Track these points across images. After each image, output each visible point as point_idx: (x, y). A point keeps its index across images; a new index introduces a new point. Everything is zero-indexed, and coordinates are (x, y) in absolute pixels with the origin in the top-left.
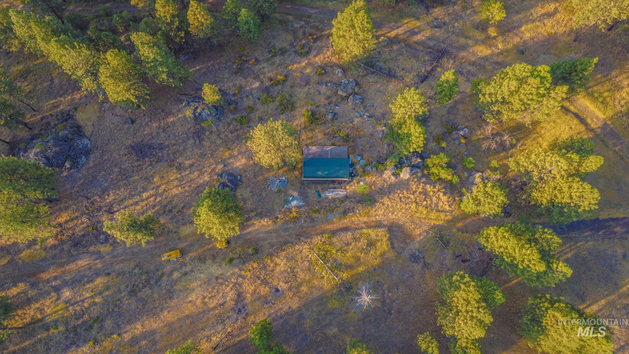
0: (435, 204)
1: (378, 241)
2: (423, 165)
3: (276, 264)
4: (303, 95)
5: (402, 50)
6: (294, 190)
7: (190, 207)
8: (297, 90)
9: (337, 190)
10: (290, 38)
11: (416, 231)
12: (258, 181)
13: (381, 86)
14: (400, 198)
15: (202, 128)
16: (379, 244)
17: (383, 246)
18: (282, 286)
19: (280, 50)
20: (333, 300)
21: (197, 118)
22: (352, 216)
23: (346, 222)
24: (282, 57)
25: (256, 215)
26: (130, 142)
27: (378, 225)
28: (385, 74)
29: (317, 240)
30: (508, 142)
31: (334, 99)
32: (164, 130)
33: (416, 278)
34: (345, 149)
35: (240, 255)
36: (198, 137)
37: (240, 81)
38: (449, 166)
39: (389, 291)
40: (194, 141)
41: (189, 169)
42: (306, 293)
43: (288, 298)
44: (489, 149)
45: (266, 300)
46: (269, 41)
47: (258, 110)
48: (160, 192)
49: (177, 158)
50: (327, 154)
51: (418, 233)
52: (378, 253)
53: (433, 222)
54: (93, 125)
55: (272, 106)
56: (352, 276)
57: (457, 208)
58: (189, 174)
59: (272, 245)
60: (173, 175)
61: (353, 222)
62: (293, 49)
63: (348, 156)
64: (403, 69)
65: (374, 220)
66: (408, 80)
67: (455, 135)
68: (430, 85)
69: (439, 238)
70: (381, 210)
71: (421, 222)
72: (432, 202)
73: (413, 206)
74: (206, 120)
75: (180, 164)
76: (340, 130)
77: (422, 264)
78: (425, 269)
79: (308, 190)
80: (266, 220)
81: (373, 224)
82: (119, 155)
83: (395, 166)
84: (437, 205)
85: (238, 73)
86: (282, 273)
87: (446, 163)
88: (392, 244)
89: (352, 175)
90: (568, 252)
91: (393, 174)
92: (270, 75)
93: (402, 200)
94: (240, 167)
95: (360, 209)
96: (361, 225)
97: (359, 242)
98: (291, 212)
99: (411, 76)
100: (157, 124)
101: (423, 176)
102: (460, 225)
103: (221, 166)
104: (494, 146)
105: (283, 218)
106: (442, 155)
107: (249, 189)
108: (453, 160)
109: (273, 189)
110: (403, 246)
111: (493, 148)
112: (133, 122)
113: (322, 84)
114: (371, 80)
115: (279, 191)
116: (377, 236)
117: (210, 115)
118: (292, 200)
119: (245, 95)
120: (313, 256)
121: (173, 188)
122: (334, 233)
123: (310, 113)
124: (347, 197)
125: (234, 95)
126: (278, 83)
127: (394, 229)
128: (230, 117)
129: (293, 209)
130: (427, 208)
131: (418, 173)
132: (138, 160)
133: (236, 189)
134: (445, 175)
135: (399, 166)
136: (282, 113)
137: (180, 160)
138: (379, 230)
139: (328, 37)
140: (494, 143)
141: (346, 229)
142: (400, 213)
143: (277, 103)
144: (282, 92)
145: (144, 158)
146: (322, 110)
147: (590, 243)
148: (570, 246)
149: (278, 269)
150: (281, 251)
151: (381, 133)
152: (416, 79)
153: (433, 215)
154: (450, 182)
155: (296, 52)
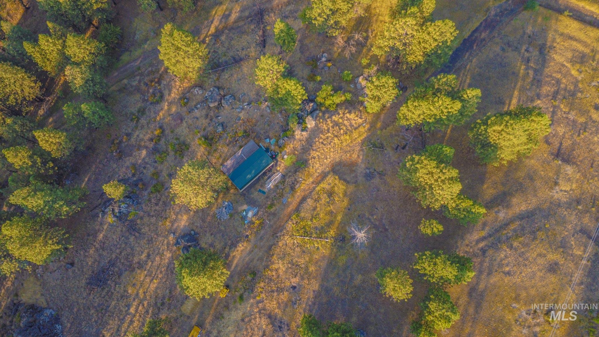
0: (350, 125)
1: (334, 187)
2: (317, 105)
3: (276, 270)
4: (186, 131)
5: (230, 35)
6: (242, 204)
7: (175, 288)
8: (178, 130)
9: (272, 177)
10: (138, 96)
11: (353, 156)
12: (209, 222)
13: (237, 75)
14: (322, 143)
15: (131, 221)
16: (336, 188)
17: (340, 187)
18: (295, 281)
19: (139, 111)
20: (339, 258)
21: (121, 217)
22: (299, 186)
23: (299, 194)
24: (145, 116)
25: (230, 249)
26: (84, 281)
27: (324, 176)
28: (233, 63)
29: (290, 226)
30: (361, 39)
31: (212, 114)
32: (103, 249)
33: (382, 189)
34: (251, 143)
35: (244, 288)
36: (134, 230)
37: (128, 161)
38: (336, 90)
39: (372, 215)
40: (134, 237)
41: (149, 260)
42: (316, 270)
43: (306, 286)
44: (352, 54)
45: (293, 302)
46: (124, 113)
47: (161, 171)
48: (142, 297)
49: (132, 261)
50: (242, 158)
51: (356, 156)
52: (341, 195)
53: (359, 140)
54: (42, 295)
55: (170, 158)
56: (338, 228)
57: (367, 115)
58: (152, 263)
59: (261, 259)
60: (141, 276)
61: (304, 190)
62: (148, 104)
63: (259, 146)
64: (243, 49)
65: (318, 175)
66: (253, 54)
67: (320, 65)
68: (272, 44)
69: (373, 147)
70: (316, 164)
71: (351, 147)
72: (346, 126)
73: (336, 140)
74: (129, 212)
75: (139, 263)
76: (236, 132)
77: (378, 176)
78: (383, 177)
79: (252, 196)
80: (240, 245)
81: (319, 178)
82: (84, 298)
83: (299, 123)
84: (351, 125)
85: (121, 156)
86: (286, 272)
87: (332, 90)
88: (345, 180)
89: (274, 157)
90: (465, 80)
91: (302, 130)
92: (148, 136)
93: (325, 143)
94: (187, 224)
95: (300, 176)
96: (311, 187)
97: (321, 200)
98: (254, 223)
99: (252, 49)
100: (94, 249)
101: (324, 113)
102: (379, 125)
103: (171, 237)
104: (354, 49)
105: (252, 233)
106: (324, 87)
107: (208, 235)
108: (335, 84)
109: (225, 218)
110: (353, 175)
111: (354, 51)
112: (72, 264)
113: (193, 110)
114: (226, 77)
115: (232, 216)
116: (329, 184)
117: (129, 206)
118: (247, 213)
119: (142, 168)
120: (298, 239)
121: (149, 285)
122: (297, 210)
123: (203, 139)
124: (284, 176)
125: (134, 175)
126: (159, 138)
127: (337, 168)
128: (146, 194)
129: (253, 219)
130: (346, 133)
131: (318, 114)
132: (103, 289)
133: (198, 242)
134: (338, 99)
135: (301, 121)
136: (183, 157)
137: (136, 260)
138: (328, 179)
139: (167, 72)
140: (352, 47)
141: (304, 199)
142: (332, 154)
143: (172, 153)
144: (168, 141)
145: (106, 284)
146: (210, 129)
147: (474, 60)
148: (463, 74)
149: (281, 272)
150: (271, 257)
151: (268, 109)
152: (258, 48)
153: (355, 135)
154: (346, 101)
155: (151, 103)
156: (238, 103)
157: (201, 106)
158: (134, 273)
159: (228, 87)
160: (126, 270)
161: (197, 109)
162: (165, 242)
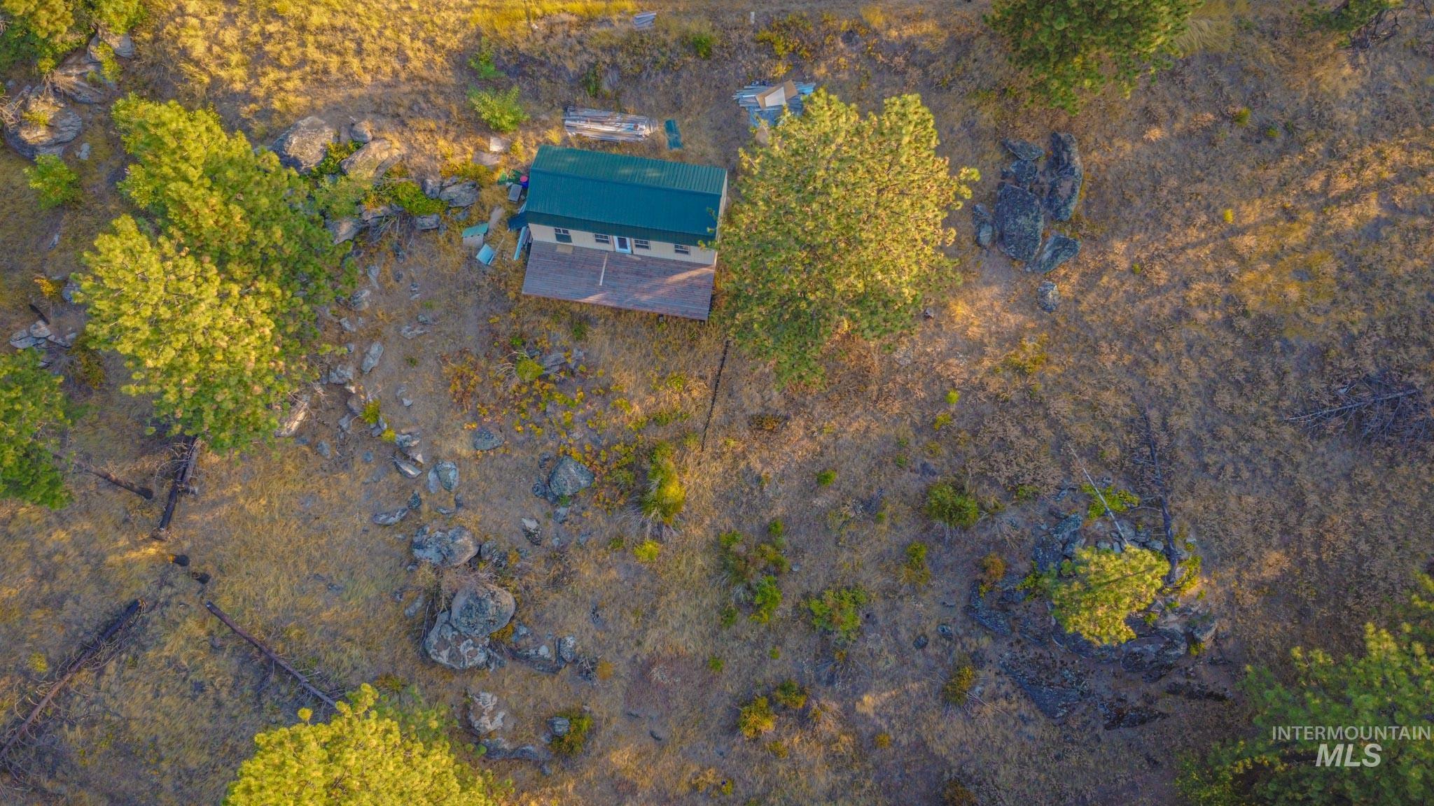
0: (233, 23)
4: (673, 608)
13: (318, 614)
14: (359, 51)
15: (1134, 482)
22: (563, 12)
31: (538, 570)
36: (1150, 442)
37: (948, 736)
40: (1173, 421)
48: (1311, 215)
49: (1243, 354)
70: (445, 24)
72: (244, 29)
73: (318, 20)
75: (1229, 325)
79: (711, 151)
80: (894, 34)
83: (341, 173)
91: (360, 144)
92: (804, 749)
94: (976, 281)
95: (526, 36)
103: (1057, 291)
119: (931, 650)
124: (565, 108)
126: (775, 696)
130: (270, 12)
132: (1408, 369)
133: (1002, 184)
136: (774, 525)
137: (1229, 345)
143: (792, 584)
144: (760, 645)
145: (1383, 374)
146: (595, 520)
156: (425, 508)
157: (538, 642)
158: (1270, 311)
159: (390, 608)
160: (1288, 348)
161: (558, 644)
162: (1091, 297)
